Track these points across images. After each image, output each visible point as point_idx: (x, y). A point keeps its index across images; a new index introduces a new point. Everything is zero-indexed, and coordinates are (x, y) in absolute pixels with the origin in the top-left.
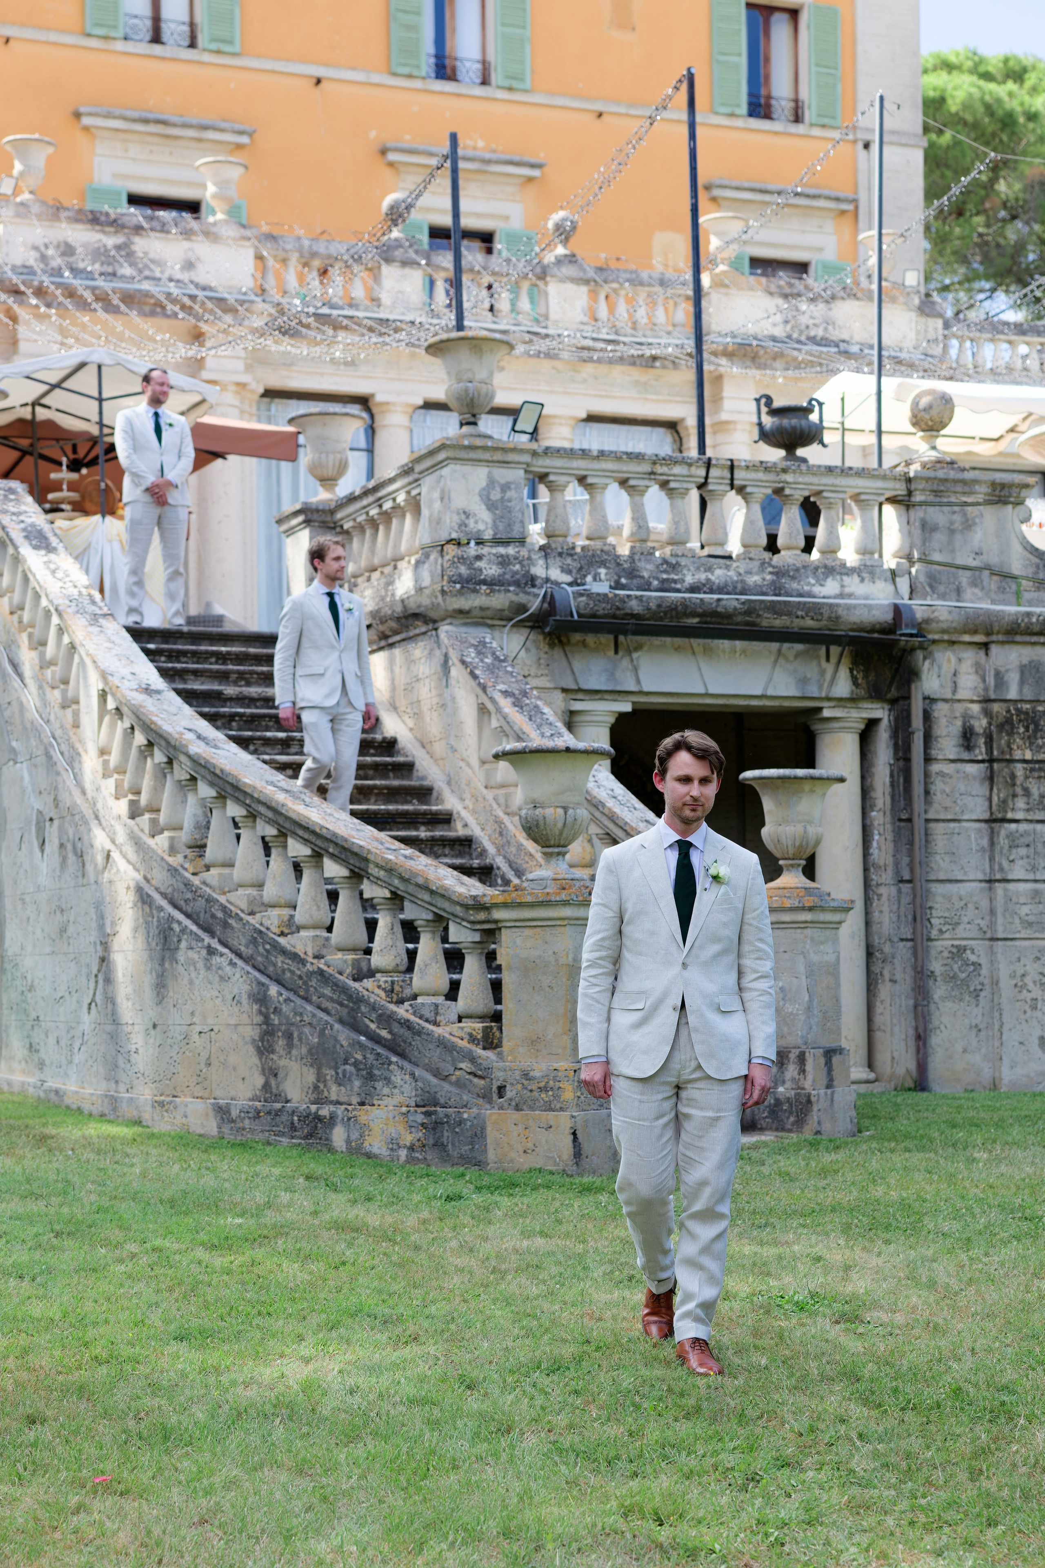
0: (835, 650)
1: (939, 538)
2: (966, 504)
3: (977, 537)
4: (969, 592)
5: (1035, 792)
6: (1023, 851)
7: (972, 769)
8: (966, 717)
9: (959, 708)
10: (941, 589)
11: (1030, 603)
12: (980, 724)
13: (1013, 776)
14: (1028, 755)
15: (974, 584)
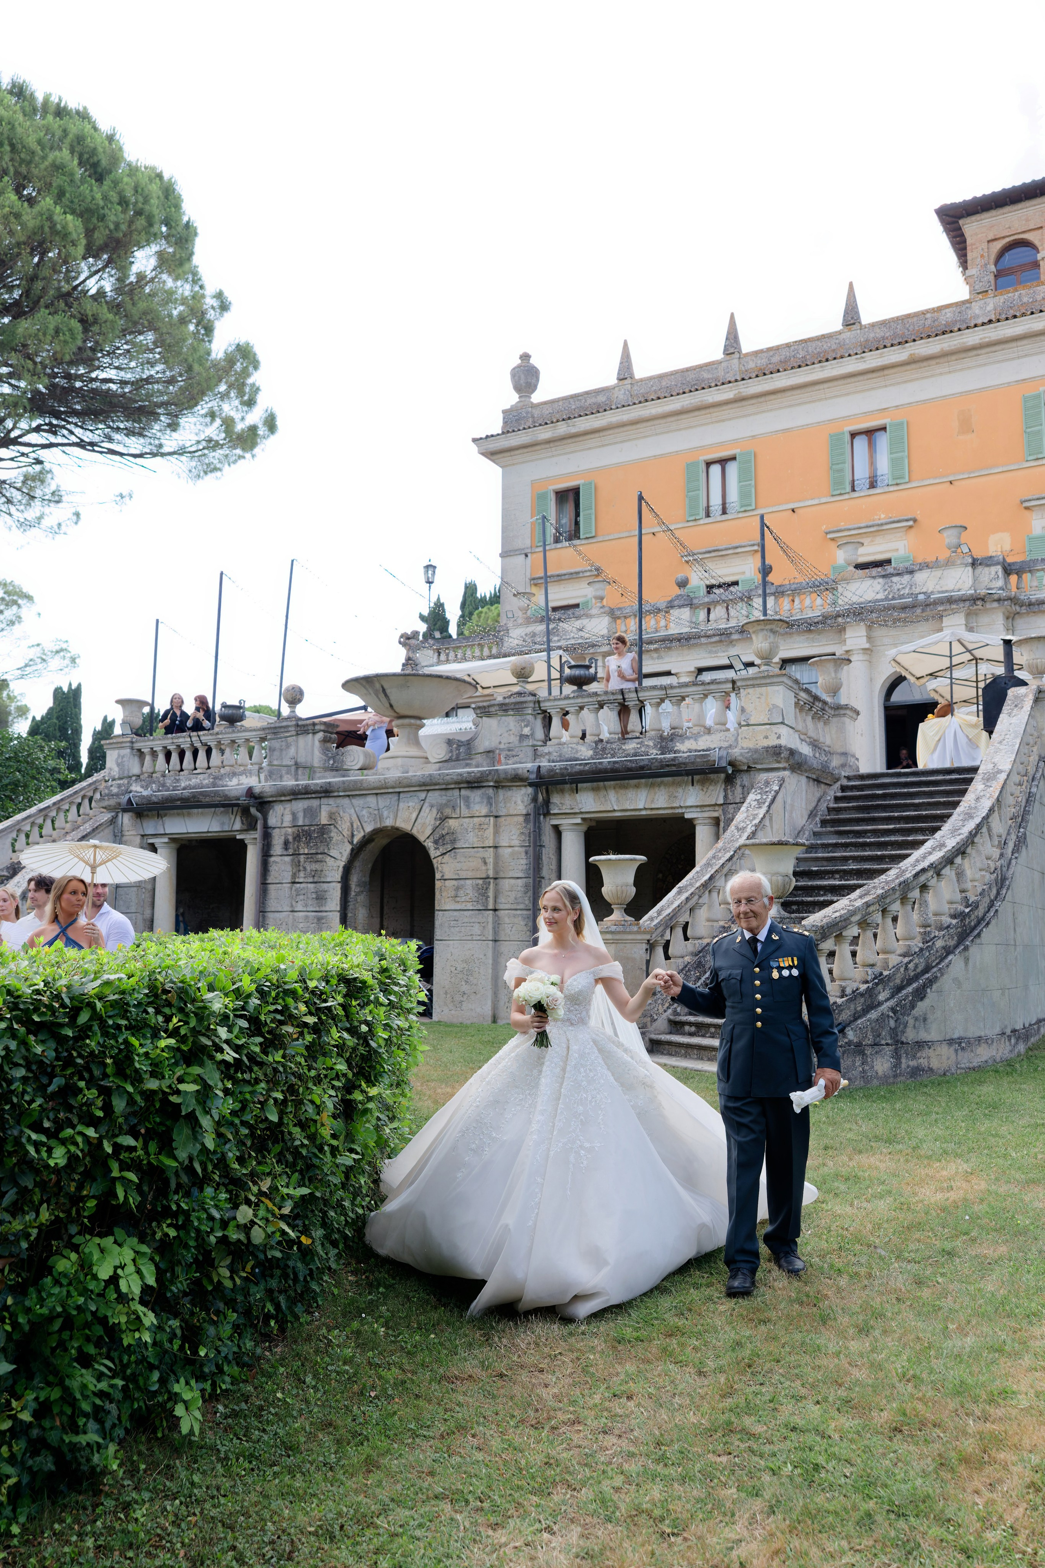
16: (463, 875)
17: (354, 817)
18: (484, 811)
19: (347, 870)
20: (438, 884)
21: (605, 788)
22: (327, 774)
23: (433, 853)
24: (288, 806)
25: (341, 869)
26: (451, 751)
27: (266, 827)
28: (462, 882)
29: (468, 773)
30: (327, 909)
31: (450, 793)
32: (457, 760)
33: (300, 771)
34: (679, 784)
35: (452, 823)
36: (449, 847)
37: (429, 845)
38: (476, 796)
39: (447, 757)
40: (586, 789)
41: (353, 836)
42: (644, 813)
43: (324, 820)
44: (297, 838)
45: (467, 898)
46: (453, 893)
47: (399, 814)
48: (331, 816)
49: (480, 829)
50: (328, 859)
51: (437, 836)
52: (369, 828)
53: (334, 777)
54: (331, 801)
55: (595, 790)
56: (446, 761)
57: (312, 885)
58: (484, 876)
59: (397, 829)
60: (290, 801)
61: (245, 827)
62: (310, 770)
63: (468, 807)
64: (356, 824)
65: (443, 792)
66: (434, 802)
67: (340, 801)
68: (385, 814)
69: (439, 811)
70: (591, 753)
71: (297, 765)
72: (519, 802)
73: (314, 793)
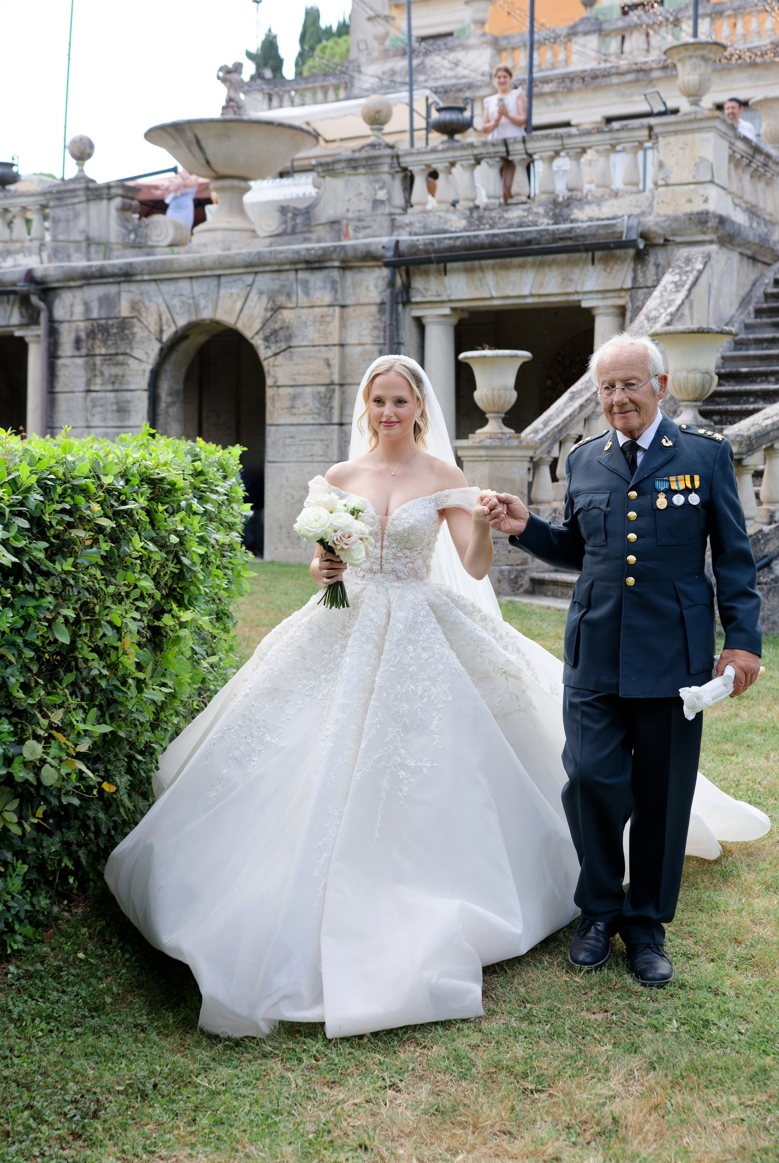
0: (12, 297)
1: (62, 225)
2: (74, 204)
3: (82, 223)
4: (75, 256)
5: (107, 373)
6: (99, 409)
7: (80, 361)
8: (77, 330)
9: (74, 325)
10: (60, 256)
11: (118, 257)
12: (83, 335)
13: (94, 365)
14: (103, 351)
15: (78, 250)
16: (301, 380)
17: (163, 308)
18: (327, 298)
19: (155, 375)
20: (269, 392)
21: (481, 269)
22: (128, 252)
23: (263, 353)
24: (79, 293)
25: (147, 374)
26: (285, 222)
27: (51, 320)
28: (299, 390)
29: (308, 250)
30: (131, 423)
31: (283, 276)
32: (293, 232)
33: (93, 249)
34: (575, 263)
35: (287, 315)
36: (283, 346)
37: (258, 342)
38: (316, 279)
39: (280, 230)
40: (456, 270)
41: (161, 331)
42: (530, 300)
43: (125, 311)
44: (91, 334)
45: (306, 410)
46: (288, 404)
47: (220, 303)
48: (134, 306)
49: (322, 322)
50: (131, 361)
51: (268, 332)
52: (182, 322)
53: (137, 255)
54: (133, 287)
55: (469, 271)
56: (279, 235)
57: (111, 395)
58: (327, 381)
59: (218, 323)
60: (81, 287)
61: (25, 321)
62: (106, 248)
63: (307, 294)
64: (166, 316)
65: (275, 275)
66: (264, 288)
67: (144, 287)
68: (202, 303)
69: (272, 298)
70: (463, 223)
71: (89, 241)
72: (372, 287)
73: (113, 275)
